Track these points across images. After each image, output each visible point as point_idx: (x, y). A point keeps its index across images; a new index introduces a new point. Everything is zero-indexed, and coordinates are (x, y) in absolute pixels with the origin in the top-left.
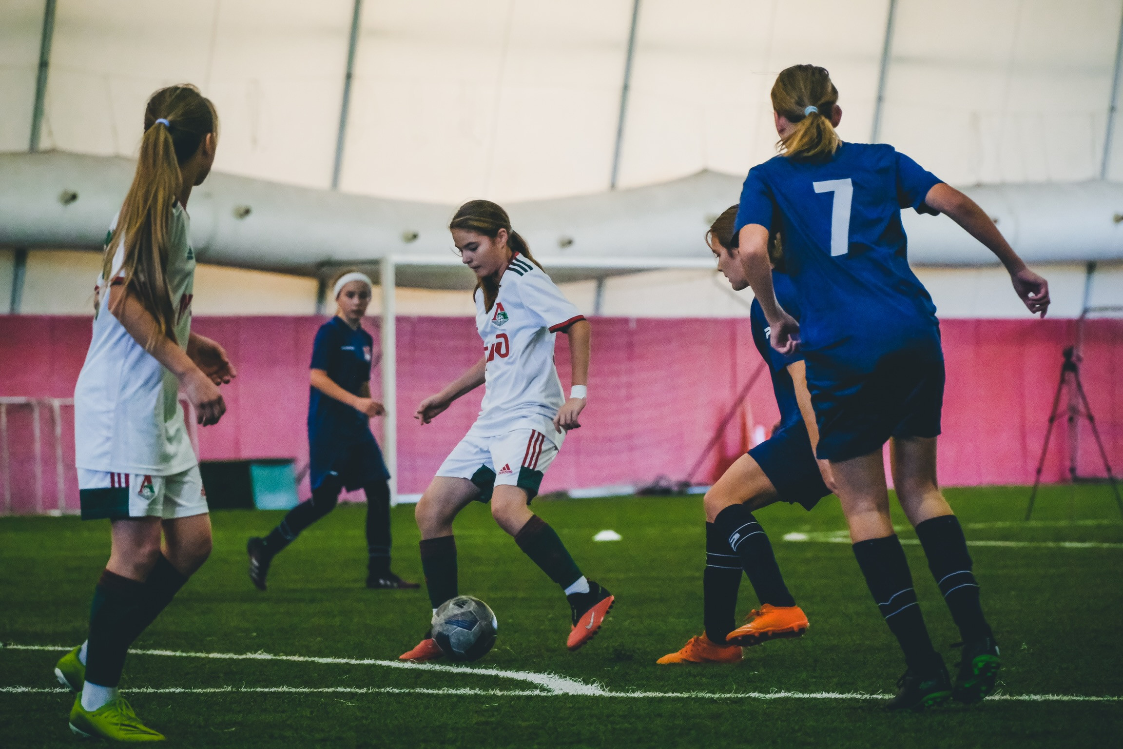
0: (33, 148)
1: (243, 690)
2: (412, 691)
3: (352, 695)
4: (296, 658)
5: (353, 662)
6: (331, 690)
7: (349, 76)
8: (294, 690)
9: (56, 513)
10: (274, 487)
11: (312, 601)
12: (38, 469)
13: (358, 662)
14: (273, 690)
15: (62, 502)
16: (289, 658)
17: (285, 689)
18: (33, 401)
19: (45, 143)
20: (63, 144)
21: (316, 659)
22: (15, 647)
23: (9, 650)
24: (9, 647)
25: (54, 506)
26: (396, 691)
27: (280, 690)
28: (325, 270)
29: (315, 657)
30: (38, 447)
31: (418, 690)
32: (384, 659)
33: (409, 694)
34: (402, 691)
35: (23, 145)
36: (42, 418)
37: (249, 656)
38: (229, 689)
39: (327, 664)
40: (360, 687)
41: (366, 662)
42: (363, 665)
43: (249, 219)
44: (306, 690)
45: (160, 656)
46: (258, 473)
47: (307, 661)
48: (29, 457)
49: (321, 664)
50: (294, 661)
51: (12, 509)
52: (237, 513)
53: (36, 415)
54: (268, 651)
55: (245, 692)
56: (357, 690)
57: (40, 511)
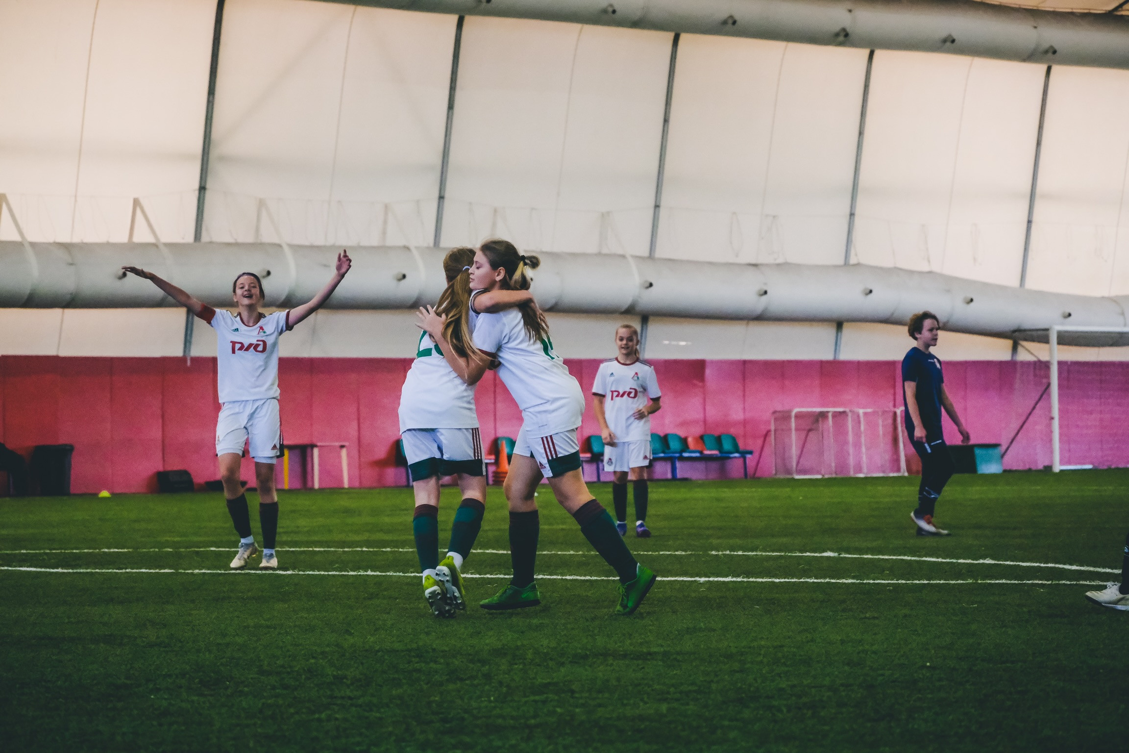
0: (846, 263)
1: (980, 582)
2: (1078, 583)
3: (1043, 585)
4: (1008, 563)
5: (1042, 565)
6: (1030, 582)
7: (1029, 222)
8: (1009, 582)
9: (861, 475)
10: (989, 460)
11: (1015, 529)
12: (851, 450)
13: (1045, 565)
14: (997, 582)
15: (865, 470)
16: (1004, 563)
17: (1004, 581)
18: (847, 410)
19: (853, 260)
20: (863, 261)
21: (1021, 564)
22: (845, 556)
23: (842, 557)
24: (841, 556)
25: (860, 471)
26: (1068, 583)
27: (1001, 582)
28: (1017, 334)
29: (1020, 562)
30: (850, 438)
31: (1081, 582)
32: (1060, 563)
33: (1076, 584)
34: (1072, 583)
35: (841, 262)
36: (853, 420)
37: (981, 561)
38: (971, 581)
39: (1027, 566)
40: (1048, 581)
41: (1050, 565)
42: (1048, 567)
43: (972, 304)
44: (1016, 582)
45: (929, 561)
46: (978, 451)
47: (1015, 565)
48: (846, 442)
49: (1024, 567)
50: (1008, 565)
51: (836, 473)
52: (966, 475)
53: (850, 419)
54: (993, 559)
55: (980, 583)
56: (1046, 582)
57: (852, 474)
